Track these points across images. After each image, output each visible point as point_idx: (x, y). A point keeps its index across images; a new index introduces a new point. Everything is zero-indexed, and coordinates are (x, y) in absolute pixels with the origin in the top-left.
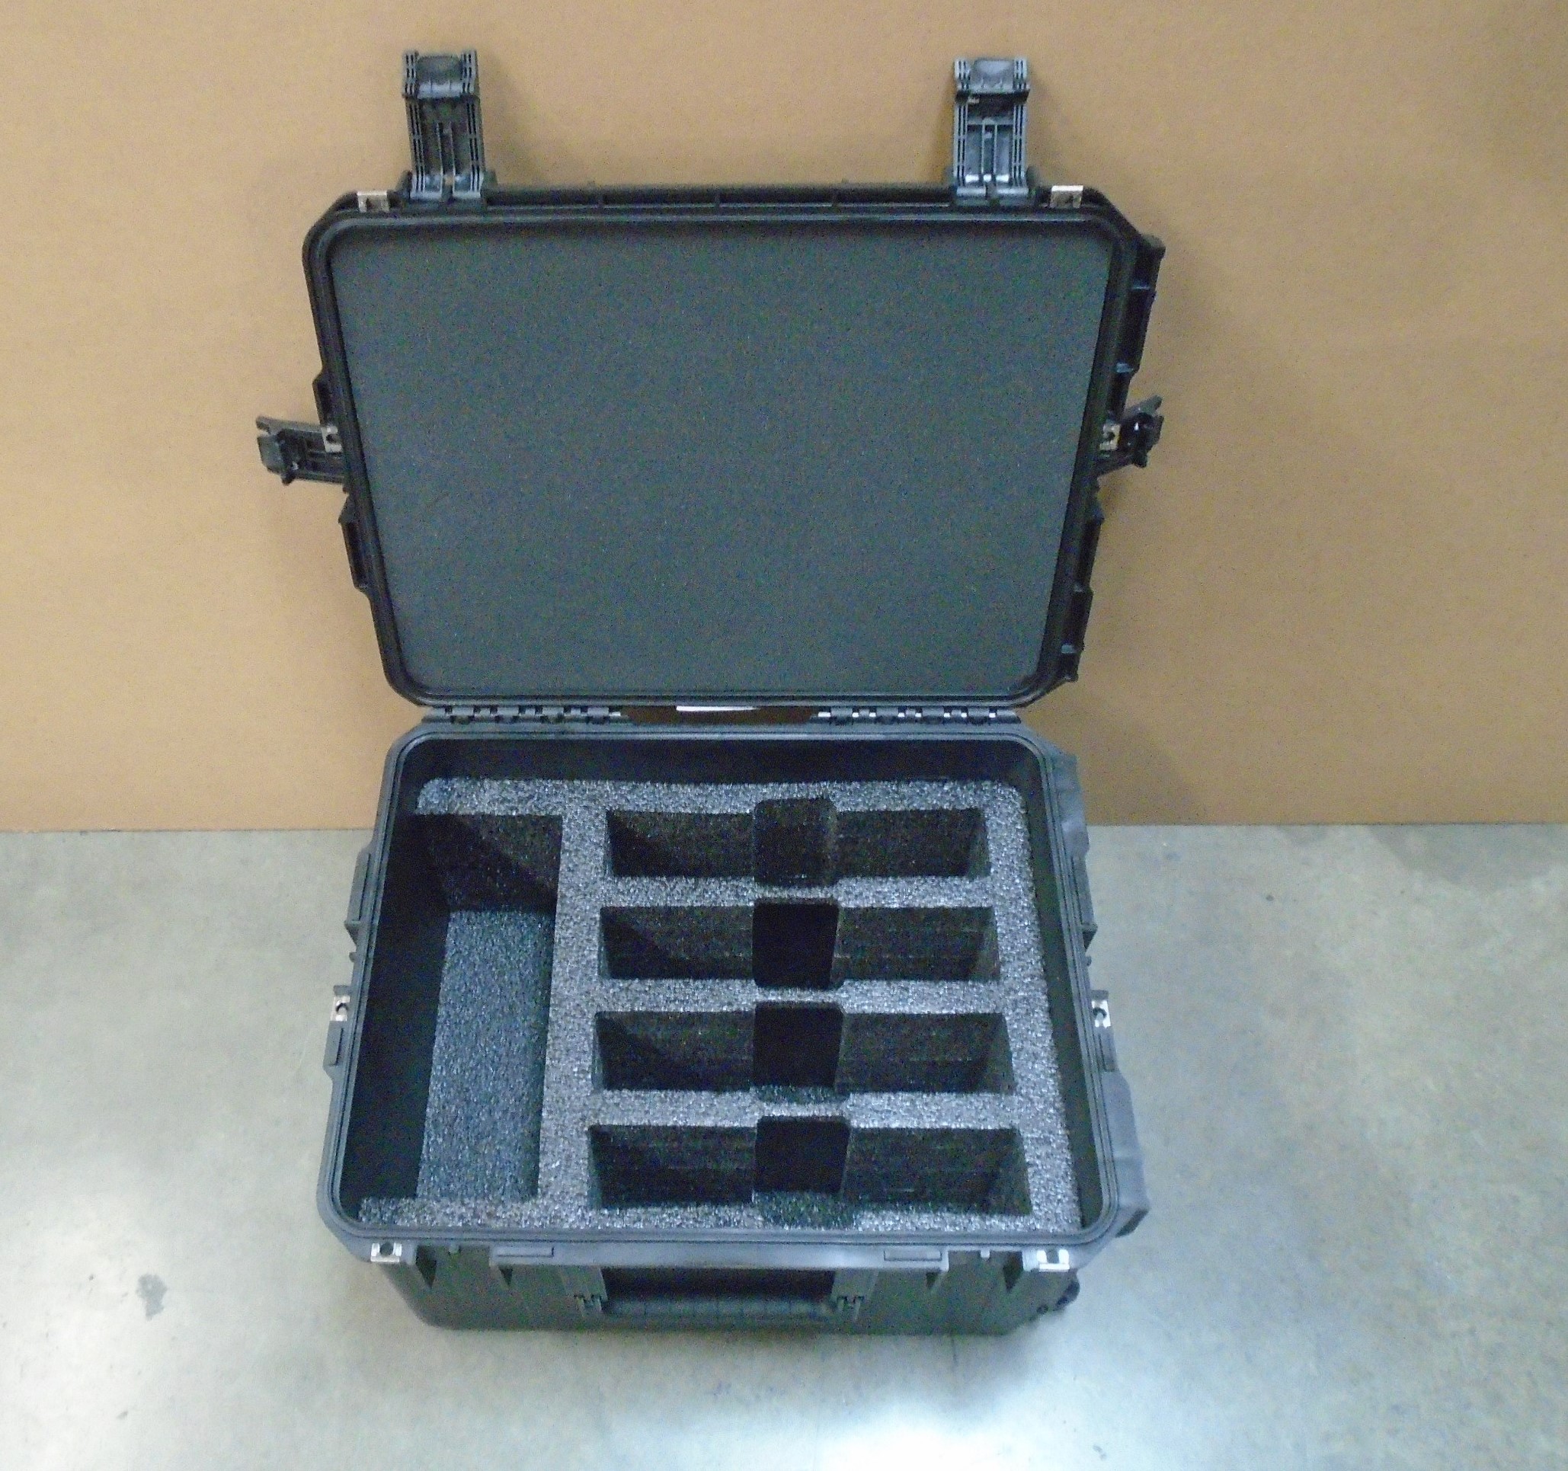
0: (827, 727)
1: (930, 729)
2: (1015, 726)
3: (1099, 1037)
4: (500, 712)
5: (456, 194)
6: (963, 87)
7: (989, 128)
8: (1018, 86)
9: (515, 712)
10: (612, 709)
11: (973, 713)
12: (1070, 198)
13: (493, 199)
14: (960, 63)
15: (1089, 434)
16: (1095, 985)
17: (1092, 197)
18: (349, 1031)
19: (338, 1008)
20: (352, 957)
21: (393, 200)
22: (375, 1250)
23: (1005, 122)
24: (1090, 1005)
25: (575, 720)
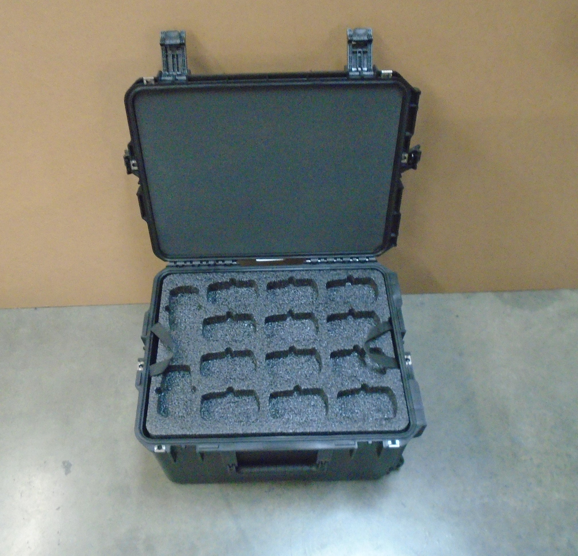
0: (309, 265)
1: (345, 265)
2: (376, 263)
3: (408, 368)
4: (194, 263)
5: (177, 78)
6: (350, 38)
7: (360, 52)
8: (369, 37)
9: (199, 263)
10: (233, 261)
11: (361, 259)
12: (388, 75)
13: (190, 79)
14: (349, 30)
15: (397, 157)
16: (406, 350)
17: (395, 75)
18: (144, 373)
19: (140, 366)
20: (144, 349)
21: (156, 80)
22: (156, 448)
23: (365, 50)
24: (404, 358)
25: (220, 265)
